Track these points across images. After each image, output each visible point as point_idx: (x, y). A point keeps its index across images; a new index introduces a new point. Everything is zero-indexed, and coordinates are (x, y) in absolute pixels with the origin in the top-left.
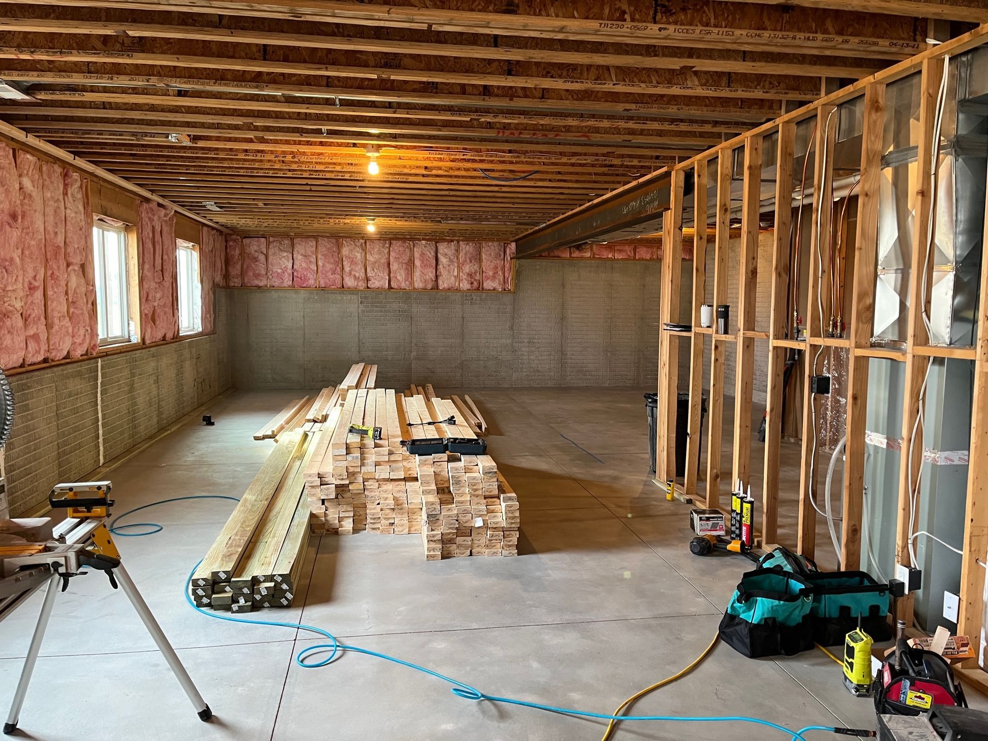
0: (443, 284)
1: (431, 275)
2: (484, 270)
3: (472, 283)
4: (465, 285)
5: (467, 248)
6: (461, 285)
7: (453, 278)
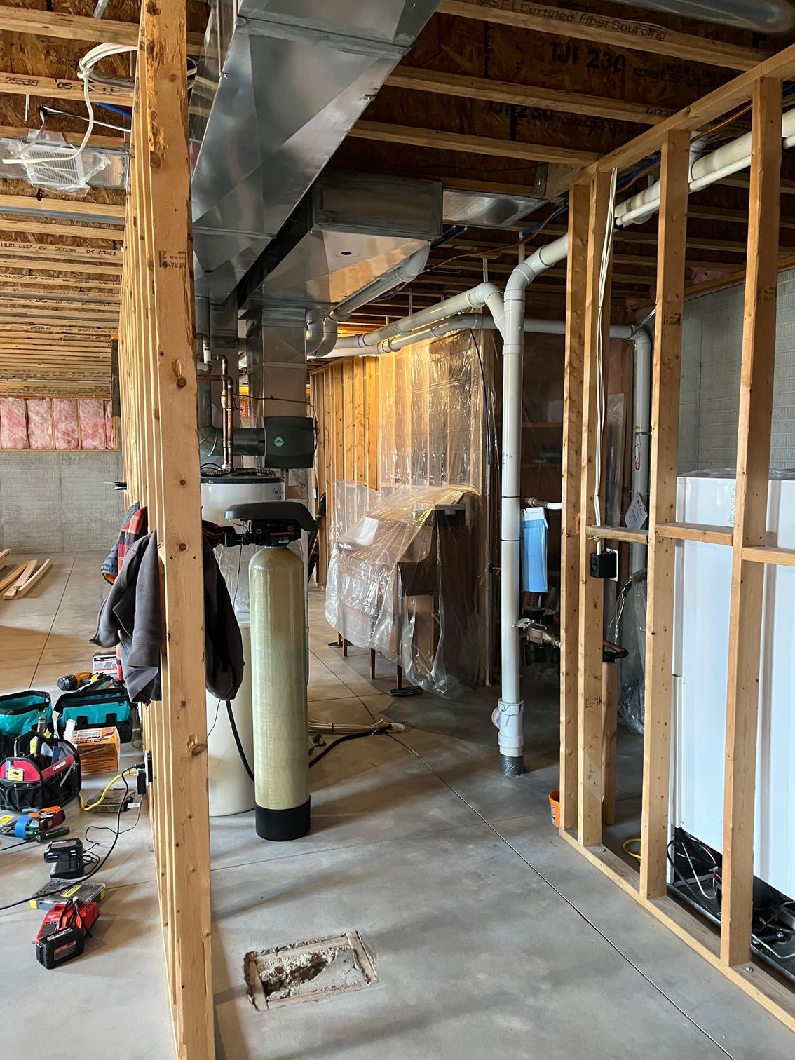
0: (36, 443)
1: (21, 433)
2: (83, 428)
3: (69, 442)
4: (61, 445)
5: (61, 406)
6: (57, 444)
7: (47, 437)
